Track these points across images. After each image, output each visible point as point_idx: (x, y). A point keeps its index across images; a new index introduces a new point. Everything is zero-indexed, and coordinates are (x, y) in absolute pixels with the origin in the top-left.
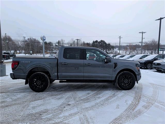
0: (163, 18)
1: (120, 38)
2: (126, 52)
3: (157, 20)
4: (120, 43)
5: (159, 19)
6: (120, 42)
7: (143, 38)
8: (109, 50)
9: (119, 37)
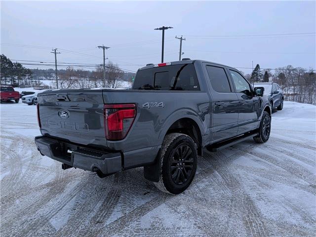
0: (167, 28)
1: (55, 53)
2: (61, 84)
3: (158, 29)
4: (56, 63)
5: (160, 29)
6: (56, 61)
7: (106, 58)
8: (19, 79)
9: (54, 51)
